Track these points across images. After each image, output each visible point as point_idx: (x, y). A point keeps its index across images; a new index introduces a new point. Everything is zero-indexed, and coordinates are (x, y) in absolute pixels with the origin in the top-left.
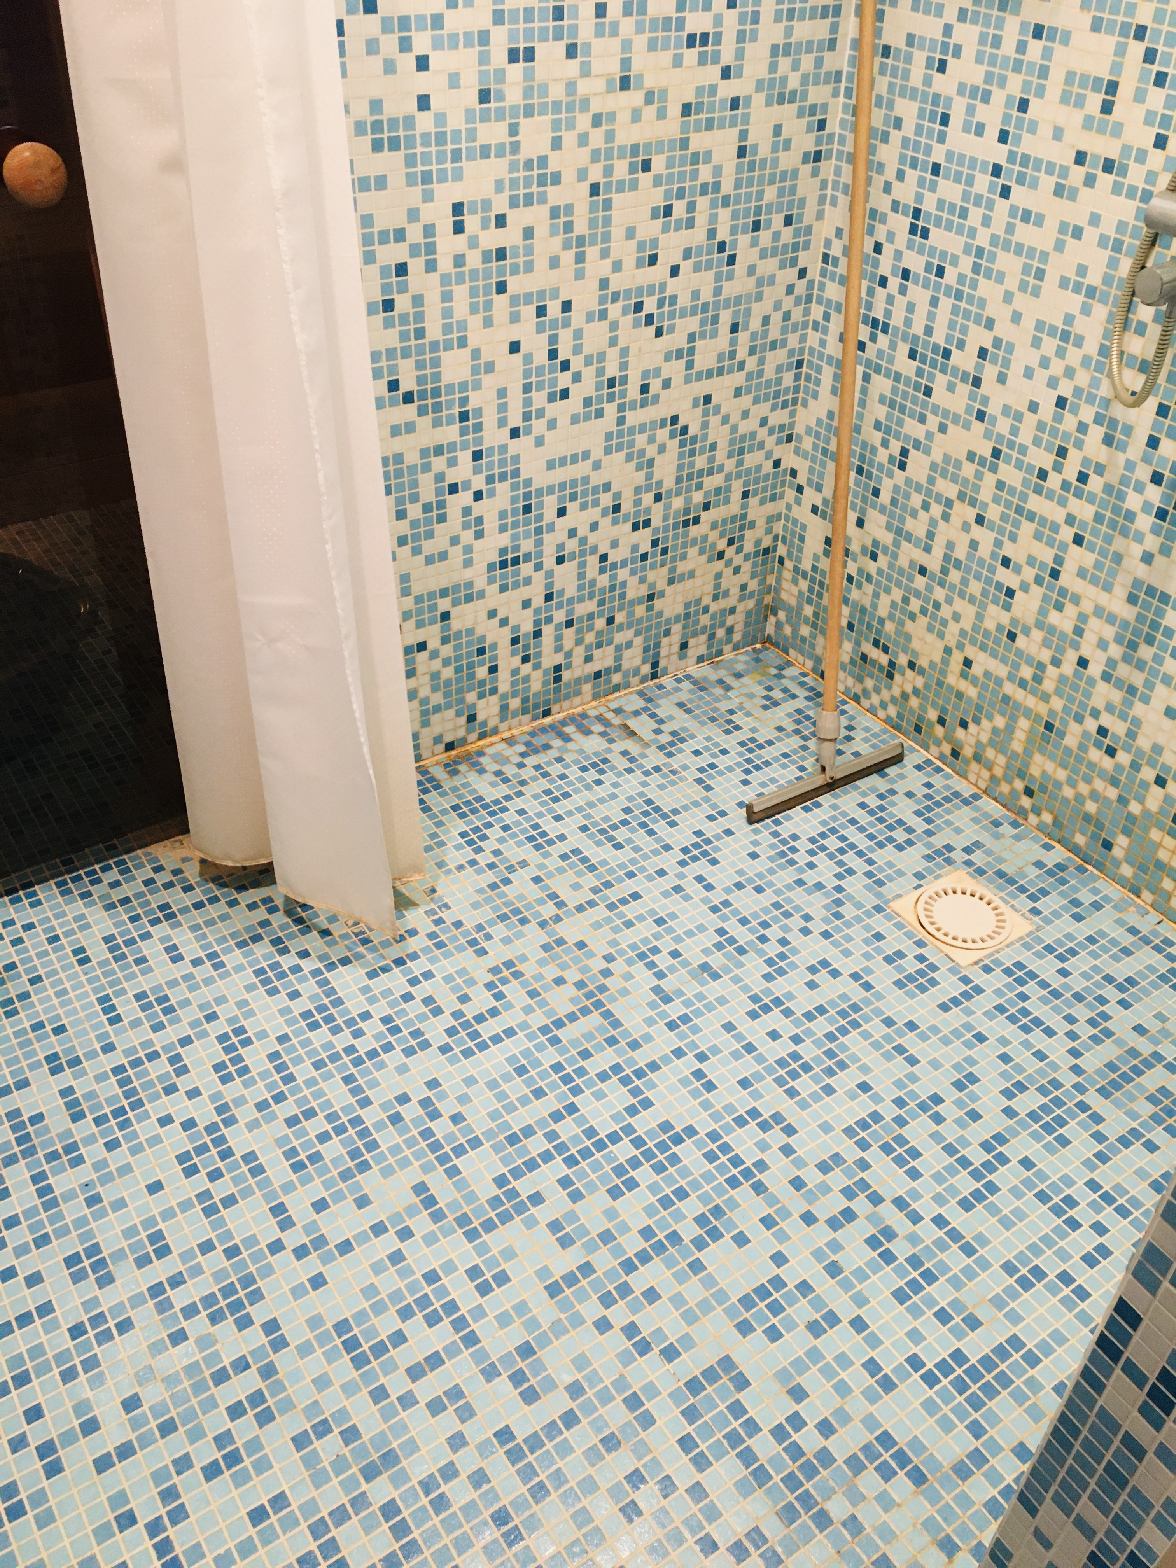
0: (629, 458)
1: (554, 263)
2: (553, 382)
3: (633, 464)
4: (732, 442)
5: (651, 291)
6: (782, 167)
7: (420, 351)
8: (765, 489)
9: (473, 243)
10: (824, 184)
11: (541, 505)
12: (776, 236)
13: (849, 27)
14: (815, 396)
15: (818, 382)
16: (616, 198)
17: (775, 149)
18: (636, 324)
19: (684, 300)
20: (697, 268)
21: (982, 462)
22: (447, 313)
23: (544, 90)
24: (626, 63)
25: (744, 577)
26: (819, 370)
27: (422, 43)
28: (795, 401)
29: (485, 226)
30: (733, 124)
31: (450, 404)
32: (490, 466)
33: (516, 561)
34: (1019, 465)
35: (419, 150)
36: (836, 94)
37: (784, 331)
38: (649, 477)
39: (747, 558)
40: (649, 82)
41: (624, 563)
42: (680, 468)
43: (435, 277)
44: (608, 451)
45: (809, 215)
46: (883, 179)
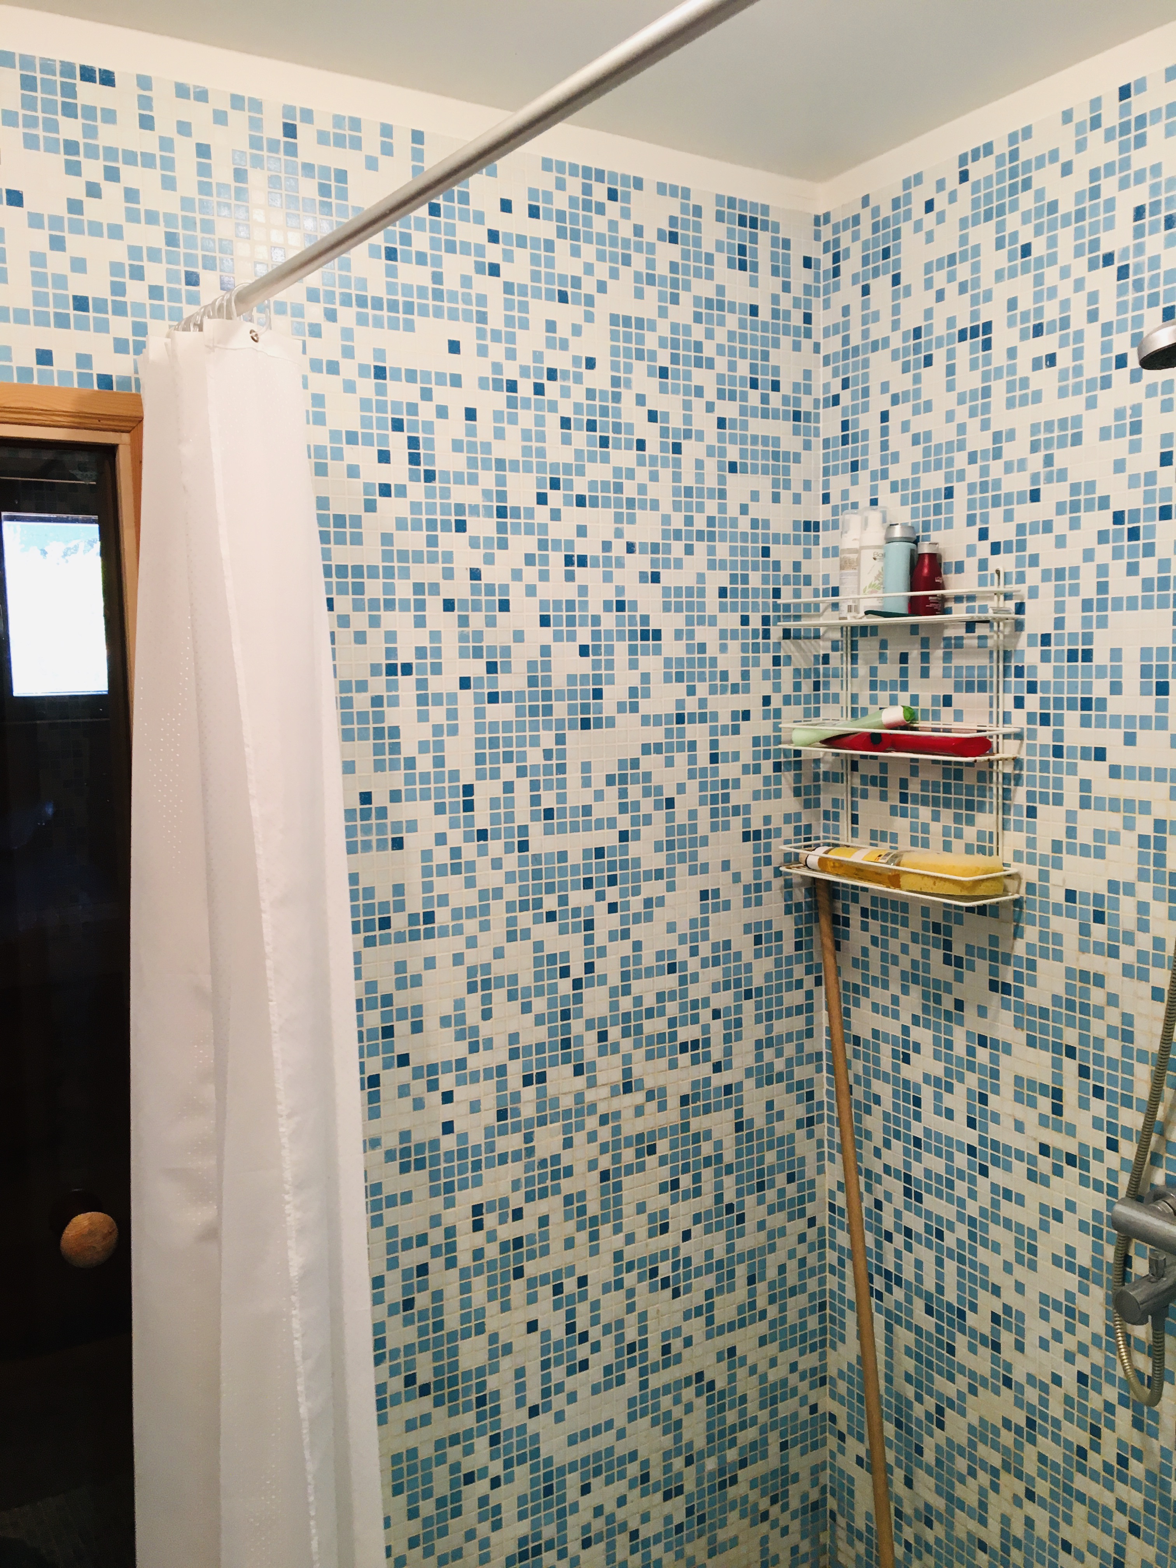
0: (655, 1422)
1: (569, 1243)
2: (572, 1355)
3: (659, 1428)
4: (763, 1392)
5: (664, 1255)
6: (778, 1134)
7: (438, 1342)
8: (804, 1437)
9: (492, 1237)
10: (820, 1143)
11: (562, 1485)
12: (782, 1193)
13: (822, 1018)
14: (843, 1339)
15: (843, 1326)
16: (626, 1181)
17: (769, 1120)
18: (653, 1289)
19: (698, 1261)
20: (708, 1230)
21: (1019, 1431)
22: (465, 1304)
23: (555, 1102)
24: (627, 1073)
25: (794, 1538)
26: (842, 1313)
27: (446, 1082)
28: (823, 1343)
29: (502, 1220)
30: (728, 1105)
31: (467, 1391)
32: (508, 1449)
33: (537, 1551)
34: (1056, 1439)
35: (443, 1165)
36: (819, 1070)
37: (802, 1276)
38: (678, 1439)
39: (794, 1516)
40: (649, 1084)
41: (657, 1539)
42: (710, 1426)
43: (454, 1273)
44: (632, 1417)
45: (810, 1171)
46: (872, 1145)
